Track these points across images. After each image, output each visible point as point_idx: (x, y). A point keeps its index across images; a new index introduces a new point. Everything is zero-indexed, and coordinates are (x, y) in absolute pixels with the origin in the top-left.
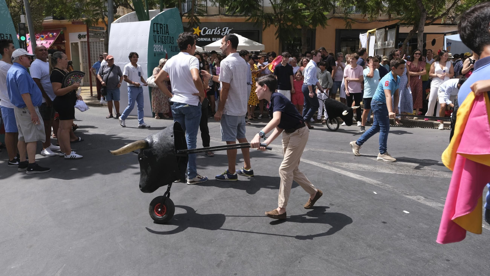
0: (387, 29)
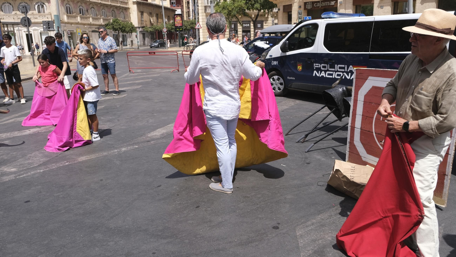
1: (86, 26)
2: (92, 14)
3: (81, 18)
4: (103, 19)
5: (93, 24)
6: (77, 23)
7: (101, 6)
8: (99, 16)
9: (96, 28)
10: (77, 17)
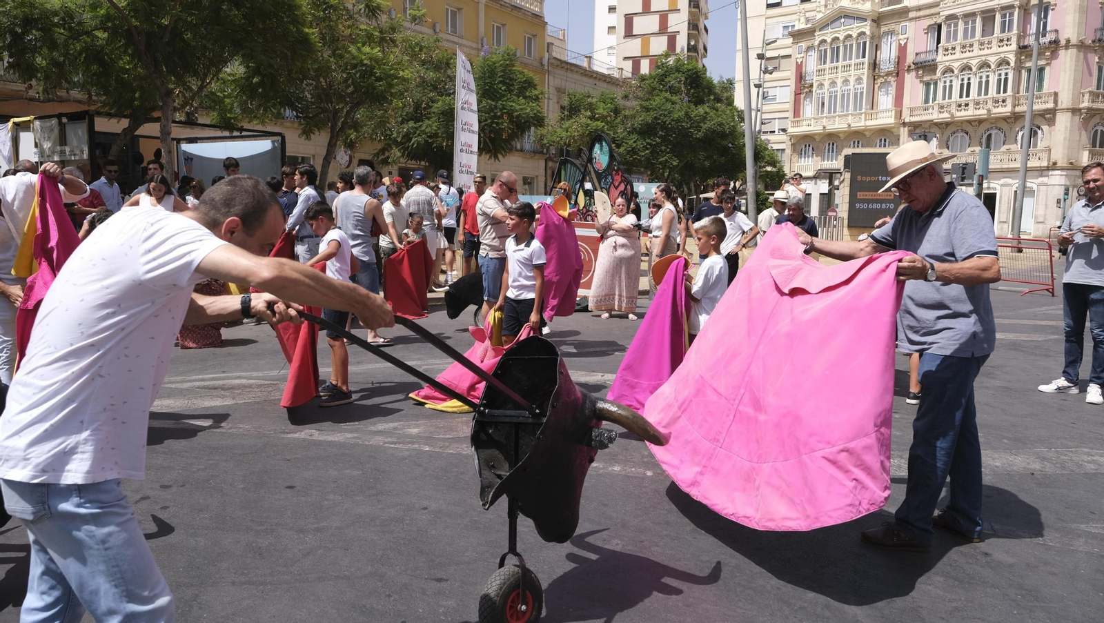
0: (64, 120)
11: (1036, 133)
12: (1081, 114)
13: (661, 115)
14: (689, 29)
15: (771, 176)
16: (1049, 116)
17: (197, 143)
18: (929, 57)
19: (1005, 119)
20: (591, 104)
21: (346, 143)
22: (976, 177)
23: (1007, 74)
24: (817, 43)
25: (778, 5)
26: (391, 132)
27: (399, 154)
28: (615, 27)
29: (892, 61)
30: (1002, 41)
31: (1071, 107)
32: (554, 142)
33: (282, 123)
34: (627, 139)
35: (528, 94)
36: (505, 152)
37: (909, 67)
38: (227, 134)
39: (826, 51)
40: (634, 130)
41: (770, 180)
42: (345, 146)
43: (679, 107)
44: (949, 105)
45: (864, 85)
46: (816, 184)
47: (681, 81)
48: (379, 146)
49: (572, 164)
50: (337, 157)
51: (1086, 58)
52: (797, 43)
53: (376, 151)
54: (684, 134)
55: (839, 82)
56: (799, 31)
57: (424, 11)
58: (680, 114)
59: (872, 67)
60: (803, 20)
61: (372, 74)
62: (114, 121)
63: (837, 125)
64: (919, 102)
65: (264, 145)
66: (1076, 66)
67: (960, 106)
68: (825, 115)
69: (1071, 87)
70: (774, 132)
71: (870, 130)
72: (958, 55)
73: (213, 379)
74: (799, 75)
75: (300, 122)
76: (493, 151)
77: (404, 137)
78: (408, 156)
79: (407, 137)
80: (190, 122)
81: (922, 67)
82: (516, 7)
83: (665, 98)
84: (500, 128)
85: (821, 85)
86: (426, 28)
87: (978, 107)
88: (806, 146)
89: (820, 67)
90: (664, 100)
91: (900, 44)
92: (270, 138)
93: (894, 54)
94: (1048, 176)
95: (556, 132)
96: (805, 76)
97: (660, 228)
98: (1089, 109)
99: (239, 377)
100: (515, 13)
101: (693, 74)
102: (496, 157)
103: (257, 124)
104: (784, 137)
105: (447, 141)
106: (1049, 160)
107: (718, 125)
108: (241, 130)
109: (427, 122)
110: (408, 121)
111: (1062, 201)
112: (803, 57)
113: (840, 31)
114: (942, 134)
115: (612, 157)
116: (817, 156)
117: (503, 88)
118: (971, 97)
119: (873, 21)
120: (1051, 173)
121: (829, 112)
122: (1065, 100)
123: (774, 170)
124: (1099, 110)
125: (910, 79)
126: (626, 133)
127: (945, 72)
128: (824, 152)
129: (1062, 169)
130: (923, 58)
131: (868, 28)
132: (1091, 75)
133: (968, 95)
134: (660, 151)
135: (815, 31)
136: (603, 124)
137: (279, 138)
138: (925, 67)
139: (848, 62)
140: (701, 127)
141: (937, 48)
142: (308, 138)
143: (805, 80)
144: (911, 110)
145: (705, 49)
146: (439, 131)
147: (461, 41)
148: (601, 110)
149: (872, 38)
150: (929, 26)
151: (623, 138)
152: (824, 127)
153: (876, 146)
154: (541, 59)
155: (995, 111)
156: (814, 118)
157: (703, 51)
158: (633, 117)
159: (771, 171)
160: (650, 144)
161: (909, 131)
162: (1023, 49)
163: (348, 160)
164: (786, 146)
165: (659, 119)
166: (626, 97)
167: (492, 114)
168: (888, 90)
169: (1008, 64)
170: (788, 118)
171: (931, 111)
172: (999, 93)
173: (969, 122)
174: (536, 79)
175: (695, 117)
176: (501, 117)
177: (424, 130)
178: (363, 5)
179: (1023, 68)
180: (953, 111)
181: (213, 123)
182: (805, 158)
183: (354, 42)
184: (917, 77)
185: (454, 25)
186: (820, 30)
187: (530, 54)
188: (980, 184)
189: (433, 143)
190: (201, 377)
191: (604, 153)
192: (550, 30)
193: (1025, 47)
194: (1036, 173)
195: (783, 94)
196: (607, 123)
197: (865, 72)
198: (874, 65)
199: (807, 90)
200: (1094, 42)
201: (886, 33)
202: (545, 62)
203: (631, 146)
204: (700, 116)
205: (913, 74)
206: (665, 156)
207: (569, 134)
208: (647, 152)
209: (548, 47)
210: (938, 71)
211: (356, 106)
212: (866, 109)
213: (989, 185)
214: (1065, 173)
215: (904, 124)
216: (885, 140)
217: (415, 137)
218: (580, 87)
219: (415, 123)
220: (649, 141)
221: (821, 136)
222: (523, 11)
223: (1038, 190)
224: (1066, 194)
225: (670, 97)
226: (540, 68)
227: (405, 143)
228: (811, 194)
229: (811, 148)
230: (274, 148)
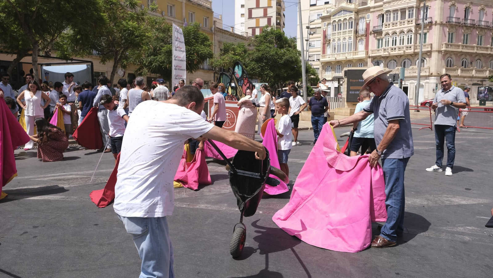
1: (465, 79)
2: (477, 66)
3: (462, 71)
4: (489, 71)
5: (476, 77)
6: (457, 76)
7: (490, 56)
8: (485, 68)
9: (479, 81)
10: (458, 69)
11: (424, 61)
12: (442, 53)
13: (265, 53)
14: (277, 15)
15: (314, 80)
16: (429, 54)
17: (51, 66)
18: (379, 28)
19: (411, 55)
20: (233, 48)
21: (122, 66)
22: (399, 80)
23: (411, 36)
24: (332, 22)
25: (315, 5)
26: (143, 61)
27: (147, 71)
28: (244, 14)
29: (364, 30)
30: (409, 22)
31: (438, 50)
32: (217, 65)
33: (92, 57)
34: (250, 64)
35: (205, 44)
36: (195, 69)
37: (371, 32)
38: (65, 61)
39: (336, 25)
40: (253, 60)
41: (313, 81)
42: (121, 67)
43: (273, 50)
44: (388, 49)
45: (352, 40)
46: (333, 83)
47: (273, 38)
48: (138, 67)
49: (226, 75)
50: (118, 72)
51: (443, 29)
52: (323, 22)
53: (136, 69)
54: (275, 61)
55: (342, 39)
56: (324, 16)
57: (157, 6)
58: (273, 53)
59: (355, 33)
60: (326, 12)
61: (133, 34)
62: (10, 55)
63: (341, 57)
64: (375, 47)
65: (83, 67)
66: (440, 32)
67: (392, 49)
68: (336, 53)
69: (438, 42)
70: (314, 60)
71: (355, 60)
72: (391, 27)
73: (59, 176)
74: (324, 36)
75: (100, 56)
76: (190, 69)
77: (149, 63)
78: (151, 71)
79: (151, 63)
80: (47, 56)
81: (376, 33)
82: (199, 4)
83: (266, 45)
84: (193, 59)
85: (334, 40)
86: (158, 14)
87: (400, 50)
88: (328, 67)
89: (333, 32)
90: (266, 46)
91: (367, 23)
92: (86, 63)
93: (364, 27)
94: (429, 79)
95: (218, 61)
96: (327, 36)
97: (264, 103)
98: (445, 51)
99: (72, 175)
100: (199, 7)
101: (279, 35)
102: (191, 72)
103: (79, 57)
104: (318, 63)
105: (169, 65)
106: (429, 73)
107: (290, 58)
108: (72, 60)
109: (159, 56)
110: (151, 56)
111: (435, 90)
112: (326, 28)
113: (341, 17)
114: (385, 61)
115: (243, 72)
116: (333, 71)
117: (194, 41)
118: (397, 46)
119: (356, 12)
120: (430, 78)
121: (338, 52)
122: (435, 47)
123: (315, 77)
124: (449, 51)
125: (371, 37)
126: (250, 61)
127: (386, 35)
128: (336, 69)
129: (435, 76)
130: (377, 28)
131: (353, 15)
132: (445, 36)
133: (395, 45)
134: (265, 69)
135: (331, 17)
136: (239, 57)
137: (90, 64)
138: (378, 33)
139: (345, 30)
140: (283, 59)
141: (382, 24)
142: (104, 64)
143: (327, 38)
144: (372, 51)
145: (284, 24)
146: (165, 60)
147: (174, 20)
148: (238, 51)
149: (355, 20)
150: (379, 15)
151: (248, 63)
152: (336, 59)
153: (358, 67)
154: (211, 28)
155: (407, 51)
156: (331, 54)
157: (283, 25)
158: (253, 54)
159: (313, 78)
160: (260, 66)
161: (371, 60)
162: (418, 25)
163: (123, 73)
164: (320, 67)
165: (264, 55)
166: (249, 45)
167: (189, 53)
168: (362, 42)
169: (412, 31)
170: (320, 54)
171: (380, 51)
172: (408, 44)
173: (396, 56)
174: (209, 37)
175: (280, 54)
176: (193, 54)
177: (158, 60)
178: (129, 3)
179: (418, 33)
180: (390, 51)
181: (58, 57)
182: (328, 72)
183: (125, 19)
184: (374, 37)
185: (171, 13)
186: (333, 16)
187: (206, 26)
188: (401, 83)
189: (162, 65)
190: (53, 175)
191: (240, 70)
192: (215, 15)
193: (418, 24)
194: (424, 78)
195: (318, 44)
196: (241, 57)
197: (352, 35)
198: (356, 32)
199: (328, 42)
200: (446, 22)
201: (361, 18)
202: (213, 29)
203: (252, 67)
204: (282, 54)
205: (373, 35)
206: (267, 71)
207: (224, 61)
208: (259, 69)
209: (214, 23)
210: (383, 34)
211: (126, 49)
212: (353, 51)
213: (405, 83)
214: (436, 78)
215: (369, 57)
216: (361, 64)
217: (154, 63)
218: (229, 41)
219: (154, 57)
220: (260, 64)
221: (335, 62)
222: (202, 6)
223: (425, 85)
224: (437, 87)
225: (269, 45)
226: (211, 32)
227: (150, 66)
228: (330, 88)
229: (330, 68)
230: (88, 68)
